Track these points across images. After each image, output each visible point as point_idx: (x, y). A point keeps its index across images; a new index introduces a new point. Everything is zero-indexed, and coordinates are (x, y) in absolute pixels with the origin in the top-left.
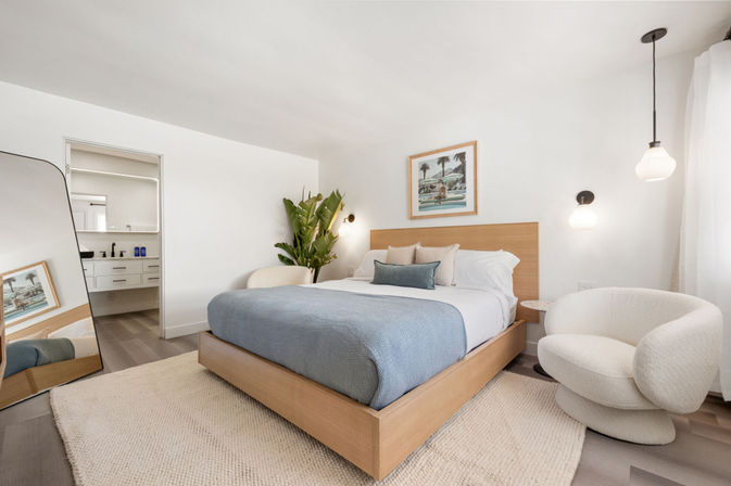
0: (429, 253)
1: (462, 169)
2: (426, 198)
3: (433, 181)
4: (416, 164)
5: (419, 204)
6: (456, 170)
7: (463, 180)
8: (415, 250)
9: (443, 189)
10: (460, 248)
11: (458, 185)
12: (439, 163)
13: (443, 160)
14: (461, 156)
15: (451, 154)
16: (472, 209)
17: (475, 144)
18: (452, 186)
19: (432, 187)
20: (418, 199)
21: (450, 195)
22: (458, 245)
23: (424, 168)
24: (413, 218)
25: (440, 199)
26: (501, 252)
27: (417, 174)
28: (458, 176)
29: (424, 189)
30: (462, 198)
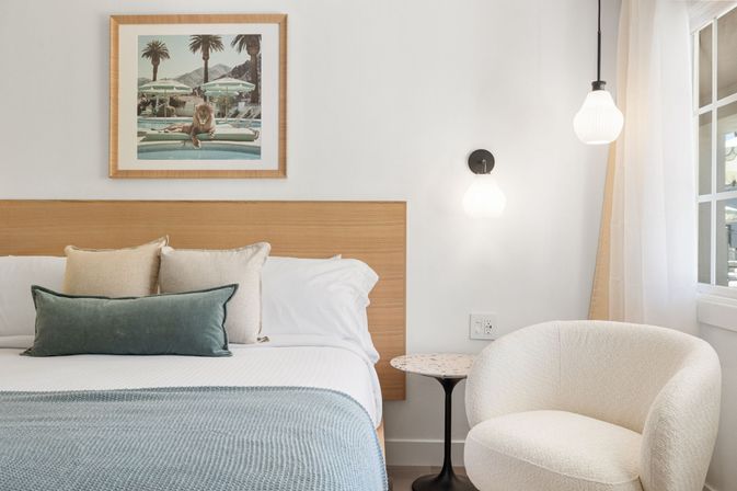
0: (199, 265)
1: (251, 71)
2: (158, 127)
3: (178, 89)
4: (132, 40)
5: (136, 142)
6: (238, 72)
7: (255, 98)
8: (158, 259)
9: (205, 111)
10: (272, 254)
11: (242, 106)
12: (195, 47)
13: (205, 43)
14: (251, 43)
15: (226, 32)
16: (274, 166)
17: (283, 22)
18: (227, 106)
19: (174, 103)
20: (135, 129)
21: (221, 128)
22: (267, 247)
23: (155, 52)
24: (119, 175)
25: (197, 134)
26: (338, 262)
27: (133, 68)
28: (243, 86)
29: (151, 105)
30: (250, 138)
